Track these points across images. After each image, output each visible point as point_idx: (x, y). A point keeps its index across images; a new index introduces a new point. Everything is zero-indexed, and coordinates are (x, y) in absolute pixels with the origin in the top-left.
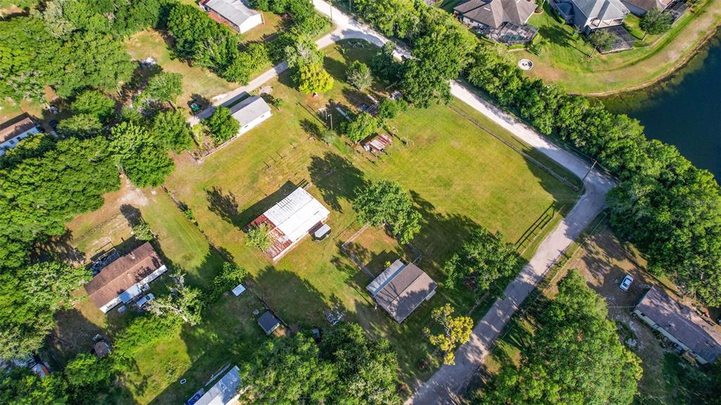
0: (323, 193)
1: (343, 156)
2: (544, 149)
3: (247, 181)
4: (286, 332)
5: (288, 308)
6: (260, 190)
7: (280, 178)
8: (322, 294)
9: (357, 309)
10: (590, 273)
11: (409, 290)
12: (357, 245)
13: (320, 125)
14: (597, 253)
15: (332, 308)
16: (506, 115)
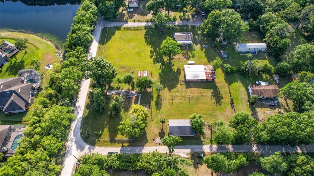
0: (179, 76)
1: (159, 83)
3: (202, 100)
4: (220, 51)
6: (200, 92)
7: (188, 92)
8: (204, 52)
10: (135, 16)
11: (183, 35)
12: (184, 56)
14: (127, 17)
15: (204, 48)
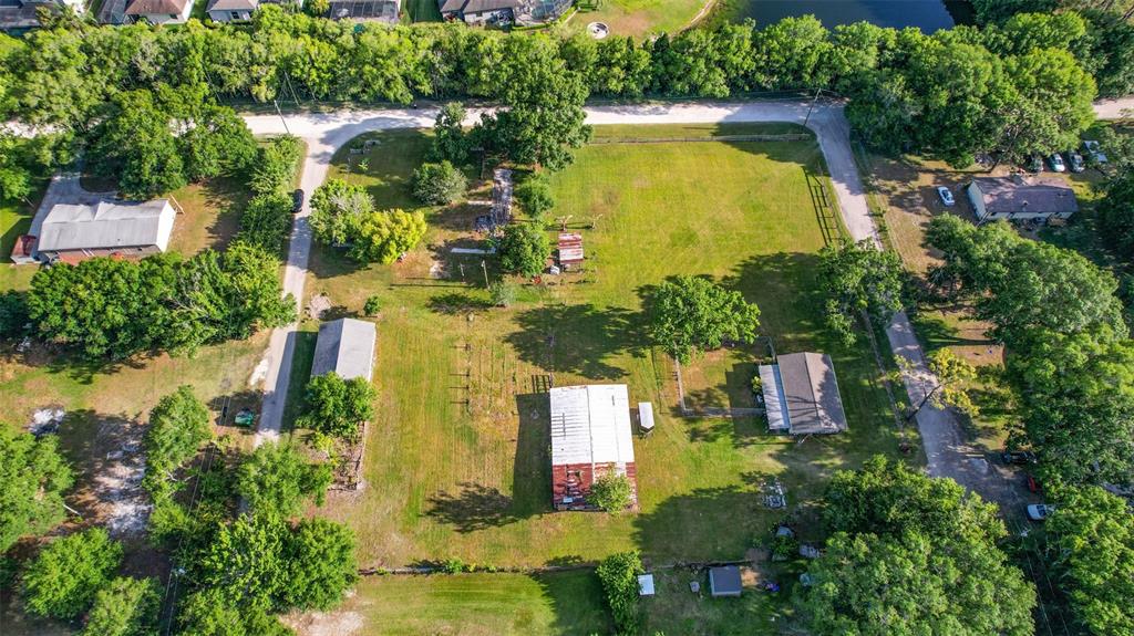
1: (540, 305)
2: (728, 117)
3: (464, 449)
4: (753, 570)
5: (720, 543)
6: (498, 443)
7: (500, 402)
8: (731, 486)
9: (784, 463)
10: (912, 214)
11: (816, 386)
12: (692, 395)
13: (457, 289)
14: (894, 189)
15: (759, 489)
16: (648, 108)
